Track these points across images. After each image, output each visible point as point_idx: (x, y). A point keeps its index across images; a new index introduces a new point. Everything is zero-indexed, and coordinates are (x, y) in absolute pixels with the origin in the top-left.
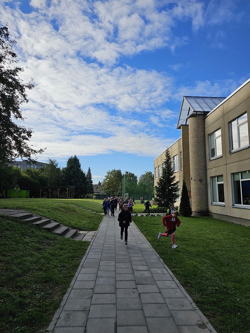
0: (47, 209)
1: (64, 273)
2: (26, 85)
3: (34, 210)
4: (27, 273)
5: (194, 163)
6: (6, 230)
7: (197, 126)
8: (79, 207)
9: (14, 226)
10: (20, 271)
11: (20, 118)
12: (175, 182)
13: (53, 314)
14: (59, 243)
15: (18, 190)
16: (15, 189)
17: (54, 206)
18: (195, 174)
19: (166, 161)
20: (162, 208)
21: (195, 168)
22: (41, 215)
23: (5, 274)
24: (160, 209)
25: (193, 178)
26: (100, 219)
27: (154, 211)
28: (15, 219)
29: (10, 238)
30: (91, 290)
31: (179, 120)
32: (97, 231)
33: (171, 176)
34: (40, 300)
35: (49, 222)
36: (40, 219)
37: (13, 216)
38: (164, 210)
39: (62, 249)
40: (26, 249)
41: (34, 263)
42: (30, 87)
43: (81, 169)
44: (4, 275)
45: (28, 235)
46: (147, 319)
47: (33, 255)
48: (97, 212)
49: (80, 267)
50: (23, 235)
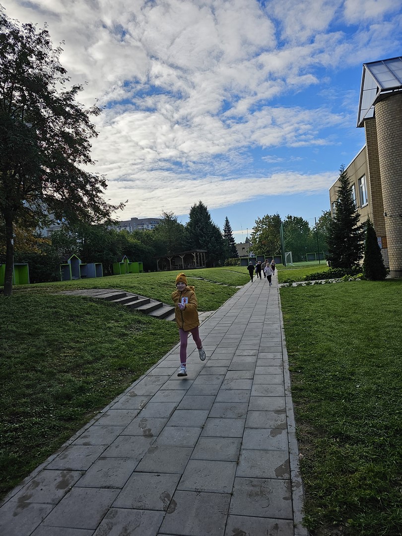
0: (152, 285)
1: (146, 361)
2: (91, 110)
3: (132, 287)
4: (100, 359)
5: (388, 186)
6: (86, 314)
7: (390, 116)
8: (203, 279)
9: (97, 309)
10: (91, 358)
11: (89, 162)
12: (359, 224)
13: (113, 399)
14: (152, 328)
15: (127, 262)
16: (123, 261)
17: (162, 281)
18: (391, 206)
19: (340, 189)
20: (337, 270)
21: (391, 194)
22: (140, 294)
23: (73, 361)
24: (334, 271)
25: (389, 214)
26: (229, 295)
27: (323, 276)
28: (100, 301)
29: (88, 323)
30: (167, 377)
31: (360, 110)
32: (215, 311)
33: (352, 215)
34: (105, 386)
35: (148, 302)
36: (136, 299)
37: (99, 297)
38: (340, 273)
39: (153, 334)
40: (107, 335)
41: (111, 350)
42: (96, 112)
43: (211, 222)
44: (71, 362)
45: (113, 320)
46: (215, 405)
47: (114, 341)
48: (231, 285)
49: (168, 354)
50: (107, 319)
